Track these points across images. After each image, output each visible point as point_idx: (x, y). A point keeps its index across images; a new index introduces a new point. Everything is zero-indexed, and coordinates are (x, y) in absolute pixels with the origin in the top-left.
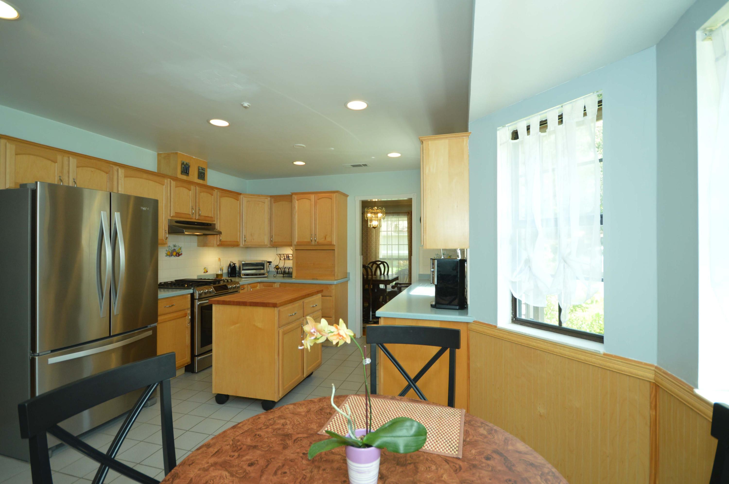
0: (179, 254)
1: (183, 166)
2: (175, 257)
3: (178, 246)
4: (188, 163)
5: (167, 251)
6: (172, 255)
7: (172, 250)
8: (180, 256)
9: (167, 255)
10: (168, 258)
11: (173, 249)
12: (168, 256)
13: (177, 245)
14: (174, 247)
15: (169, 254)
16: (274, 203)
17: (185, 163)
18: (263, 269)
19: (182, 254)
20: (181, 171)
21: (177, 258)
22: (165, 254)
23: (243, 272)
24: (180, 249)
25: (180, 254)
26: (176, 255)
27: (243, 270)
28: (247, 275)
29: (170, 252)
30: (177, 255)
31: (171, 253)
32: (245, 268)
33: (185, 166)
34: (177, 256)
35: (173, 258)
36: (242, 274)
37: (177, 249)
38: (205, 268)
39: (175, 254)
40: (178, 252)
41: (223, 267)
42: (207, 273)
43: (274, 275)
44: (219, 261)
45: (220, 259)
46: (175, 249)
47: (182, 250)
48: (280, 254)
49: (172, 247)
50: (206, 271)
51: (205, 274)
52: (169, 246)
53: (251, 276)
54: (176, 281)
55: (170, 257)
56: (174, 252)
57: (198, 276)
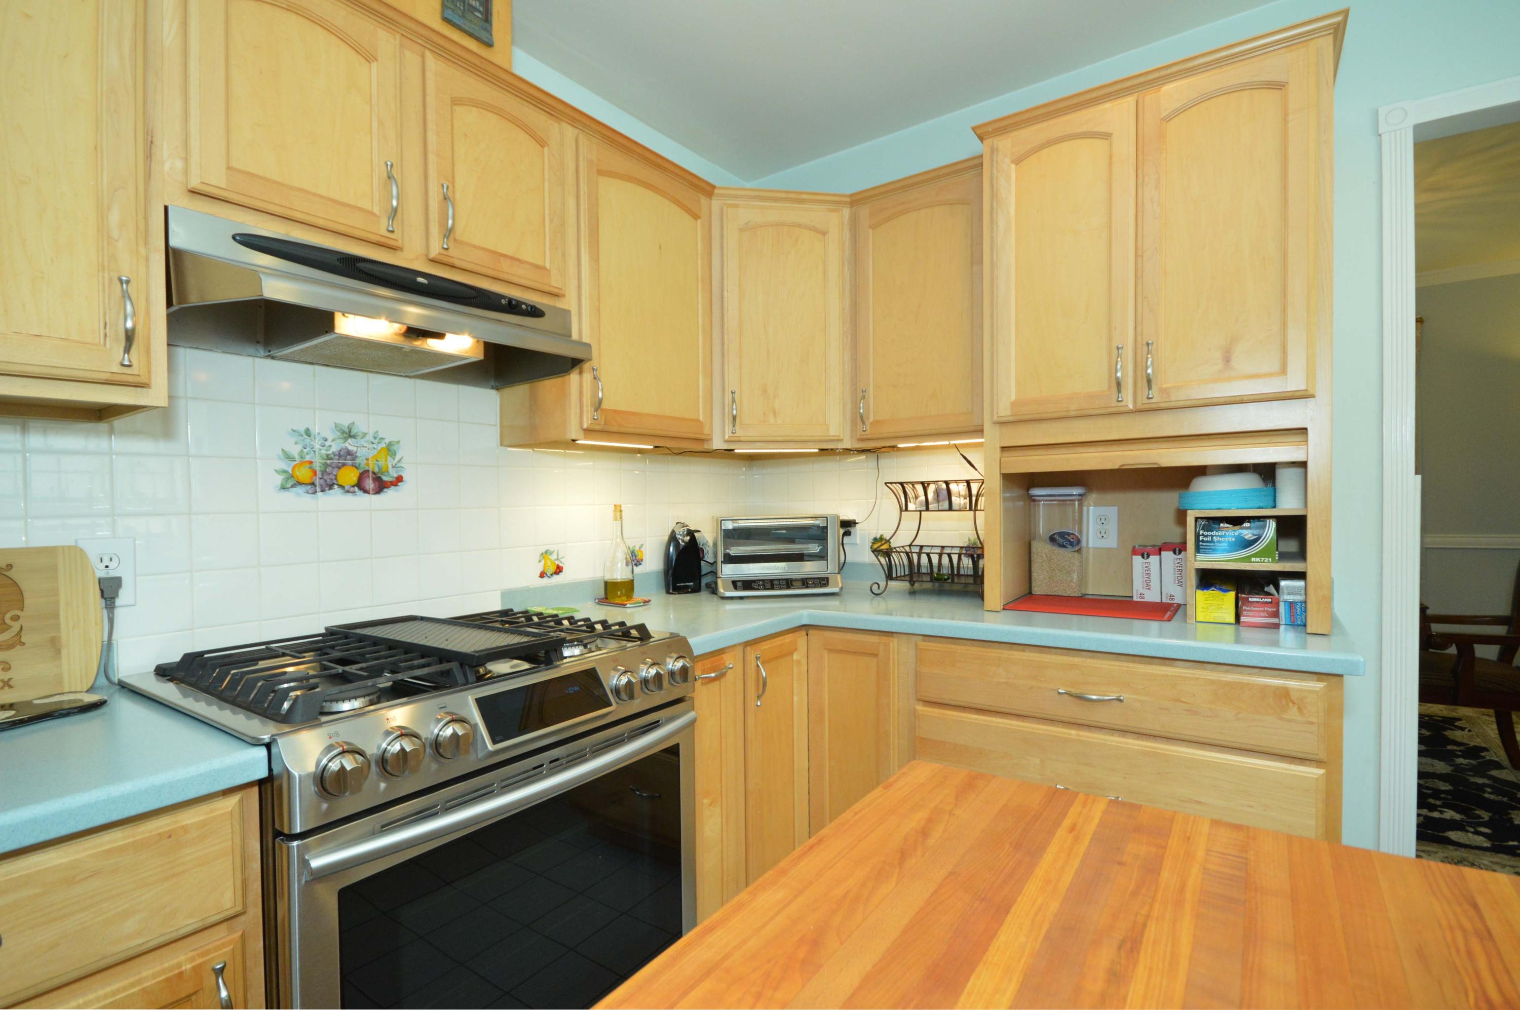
0: (377, 479)
2: (349, 497)
3: (369, 436)
5: (288, 457)
6: (331, 487)
7: (328, 457)
8: (390, 494)
9: (291, 482)
10: (299, 499)
11: (335, 448)
12: (300, 490)
13: (361, 426)
14: (346, 439)
15: (304, 475)
19: (400, 479)
21: (362, 500)
22: (279, 479)
23: (729, 571)
24: (390, 450)
25: (385, 478)
26: (360, 485)
27: (730, 559)
28: (748, 584)
29: (317, 467)
30: (370, 484)
31: (324, 472)
32: (735, 551)
34: (366, 491)
35: (335, 497)
36: (724, 582)
37: (365, 452)
39: (349, 476)
40: (373, 467)
41: (642, 545)
42: (557, 579)
43: (875, 587)
44: (616, 519)
45: (618, 509)
46: (350, 448)
47: (397, 458)
48: (902, 484)
49: (330, 439)
50: (552, 569)
51: (546, 581)
52: (308, 432)
53: (765, 589)
54: (331, 633)
55: (315, 492)
56: (344, 465)
57: (505, 595)
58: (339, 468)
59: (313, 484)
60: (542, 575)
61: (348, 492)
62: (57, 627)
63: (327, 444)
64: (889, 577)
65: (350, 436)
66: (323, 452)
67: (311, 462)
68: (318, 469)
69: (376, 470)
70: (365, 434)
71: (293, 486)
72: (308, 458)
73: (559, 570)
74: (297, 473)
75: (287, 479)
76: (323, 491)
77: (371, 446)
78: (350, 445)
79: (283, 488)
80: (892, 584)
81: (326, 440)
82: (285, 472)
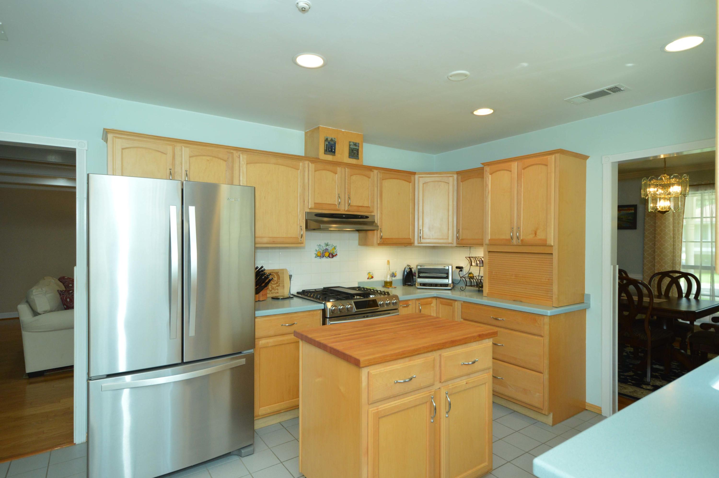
0: (332, 255)
1: (327, 143)
2: (327, 259)
3: (331, 245)
4: (334, 139)
5: (316, 251)
6: (324, 257)
7: (323, 250)
8: (335, 258)
9: (317, 256)
10: (318, 259)
11: (324, 248)
12: (318, 257)
13: (329, 243)
14: (327, 246)
15: (319, 254)
16: (462, 182)
17: (329, 139)
18: (447, 278)
19: (336, 255)
20: (325, 150)
21: (330, 260)
22: (315, 255)
23: (420, 280)
24: (335, 248)
25: (334, 254)
26: (329, 256)
27: (419, 277)
28: (424, 285)
29: (321, 252)
30: (331, 256)
31: (322, 253)
32: (421, 275)
33: (329, 142)
34: (330, 258)
35: (324, 259)
36: (418, 283)
37: (330, 248)
38: (369, 273)
39: (327, 254)
40: (331, 252)
41: (396, 271)
42: (372, 280)
43: (462, 288)
44: (388, 264)
45: (388, 262)
46: (327, 248)
47: (336, 250)
48: (469, 257)
49: (324, 246)
50: (371, 277)
51: (369, 280)
52: (320, 245)
53: (429, 286)
54: (324, 288)
55: (321, 258)
56: (326, 252)
57: (359, 283)
58: (325, 252)
59: (320, 256)
60: (368, 278)
61: (327, 258)
62: (284, 283)
63: (323, 247)
64: (466, 285)
65: (328, 245)
66: (322, 249)
67: (320, 252)
68: (321, 253)
69: (332, 253)
70: (330, 245)
71: (317, 257)
72: (320, 251)
73: (372, 277)
74: (318, 254)
75: (316, 255)
76: (322, 258)
77: (331, 247)
78: (327, 247)
79: (316, 257)
80: (467, 287)
81: (323, 246)
82: (316, 254)
